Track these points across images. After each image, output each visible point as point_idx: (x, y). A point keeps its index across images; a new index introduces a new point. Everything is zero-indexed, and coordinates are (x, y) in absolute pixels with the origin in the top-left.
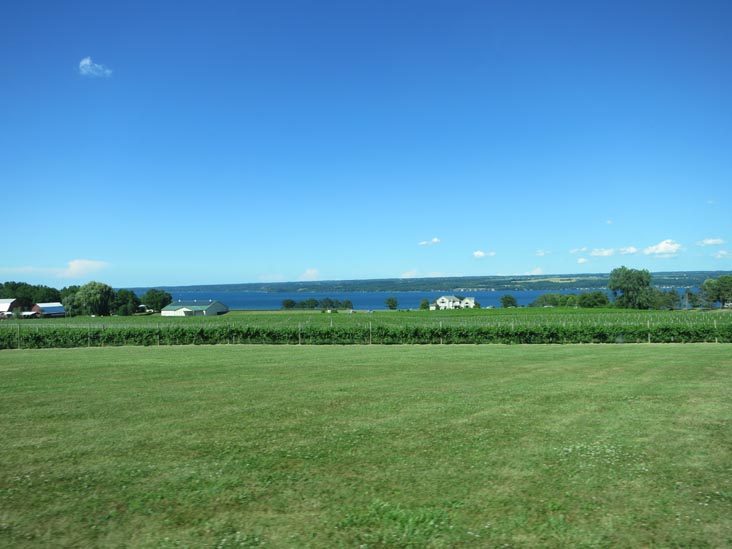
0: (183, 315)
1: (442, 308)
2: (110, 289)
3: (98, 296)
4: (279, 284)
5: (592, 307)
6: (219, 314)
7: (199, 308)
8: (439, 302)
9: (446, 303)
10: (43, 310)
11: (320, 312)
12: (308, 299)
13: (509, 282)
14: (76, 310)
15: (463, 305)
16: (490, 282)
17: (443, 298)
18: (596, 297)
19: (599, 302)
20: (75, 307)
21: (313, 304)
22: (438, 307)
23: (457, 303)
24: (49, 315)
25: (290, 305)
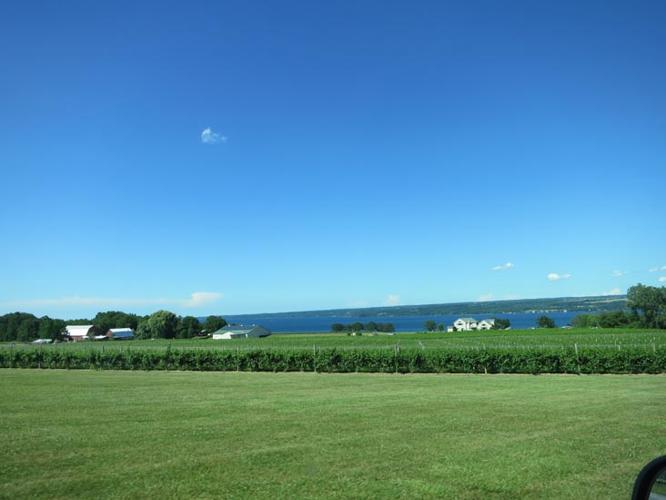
0: (230, 338)
1: (460, 330)
2: (174, 316)
3: (163, 323)
4: (362, 310)
5: (613, 327)
6: (261, 337)
7: (242, 332)
8: (456, 324)
9: (463, 325)
10: (114, 334)
11: (346, 334)
12: (354, 323)
13: (582, 303)
14: (147, 334)
15: (480, 327)
16: (563, 304)
17: (460, 320)
18: (617, 317)
19: (621, 321)
20: (146, 332)
21: (359, 328)
22: (455, 329)
23: (474, 325)
24: (119, 338)
25: (339, 328)
